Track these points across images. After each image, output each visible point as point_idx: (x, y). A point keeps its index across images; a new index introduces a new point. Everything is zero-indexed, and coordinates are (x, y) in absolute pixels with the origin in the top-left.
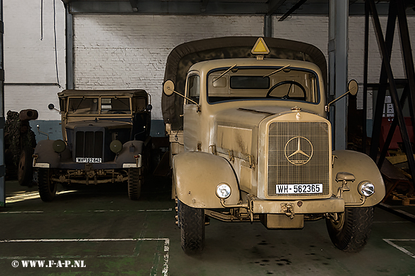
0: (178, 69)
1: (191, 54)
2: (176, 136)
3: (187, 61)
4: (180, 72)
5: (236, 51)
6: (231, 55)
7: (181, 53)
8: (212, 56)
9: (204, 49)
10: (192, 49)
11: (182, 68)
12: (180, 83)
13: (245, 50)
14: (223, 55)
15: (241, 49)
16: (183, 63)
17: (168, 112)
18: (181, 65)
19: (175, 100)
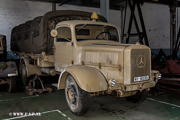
0: (48, 24)
1: (54, 17)
2: (48, 58)
3: (52, 20)
4: (49, 26)
5: (74, 17)
6: (72, 19)
7: (49, 16)
8: (63, 19)
9: (60, 15)
10: (54, 14)
11: (50, 24)
12: (49, 31)
13: (78, 17)
14: (68, 19)
15: (76, 17)
16: (50, 21)
17: (43, 46)
18: (49, 22)
19: (47, 40)
